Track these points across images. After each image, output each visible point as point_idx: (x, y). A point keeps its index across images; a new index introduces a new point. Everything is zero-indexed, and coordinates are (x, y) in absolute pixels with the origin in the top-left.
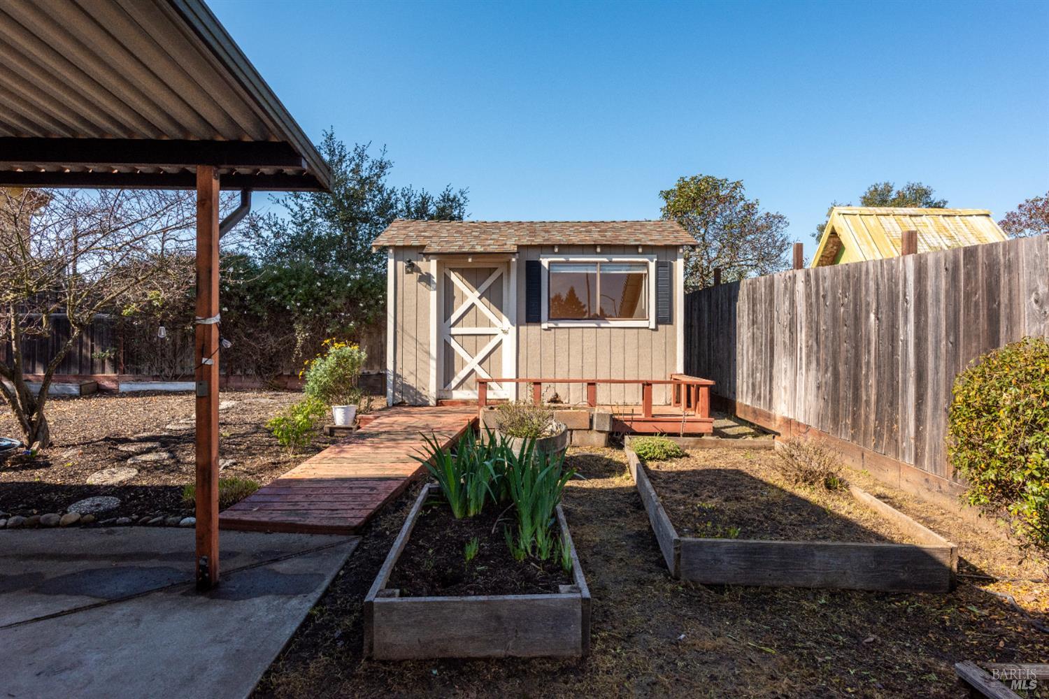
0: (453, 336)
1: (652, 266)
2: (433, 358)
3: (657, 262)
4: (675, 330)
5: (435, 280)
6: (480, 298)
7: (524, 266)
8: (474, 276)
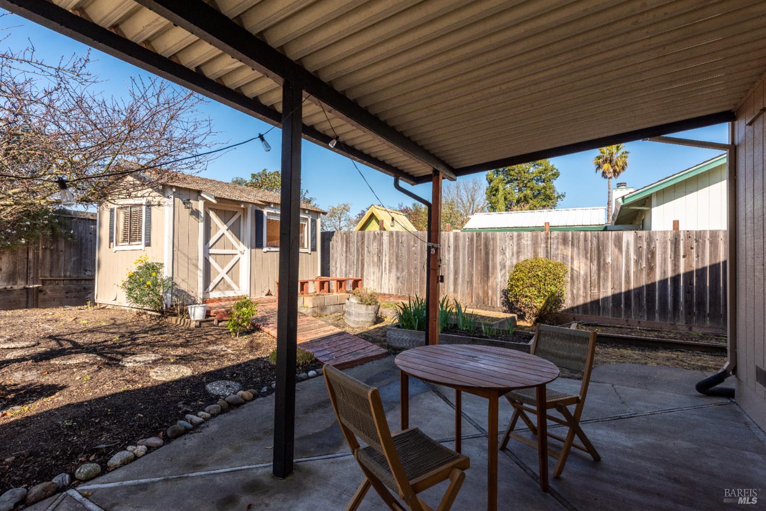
0: (210, 254)
1: (310, 220)
2: (200, 270)
3: (311, 219)
4: (317, 255)
5: (202, 215)
6: (227, 230)
7: (254, 212)
8: (225, 216)
